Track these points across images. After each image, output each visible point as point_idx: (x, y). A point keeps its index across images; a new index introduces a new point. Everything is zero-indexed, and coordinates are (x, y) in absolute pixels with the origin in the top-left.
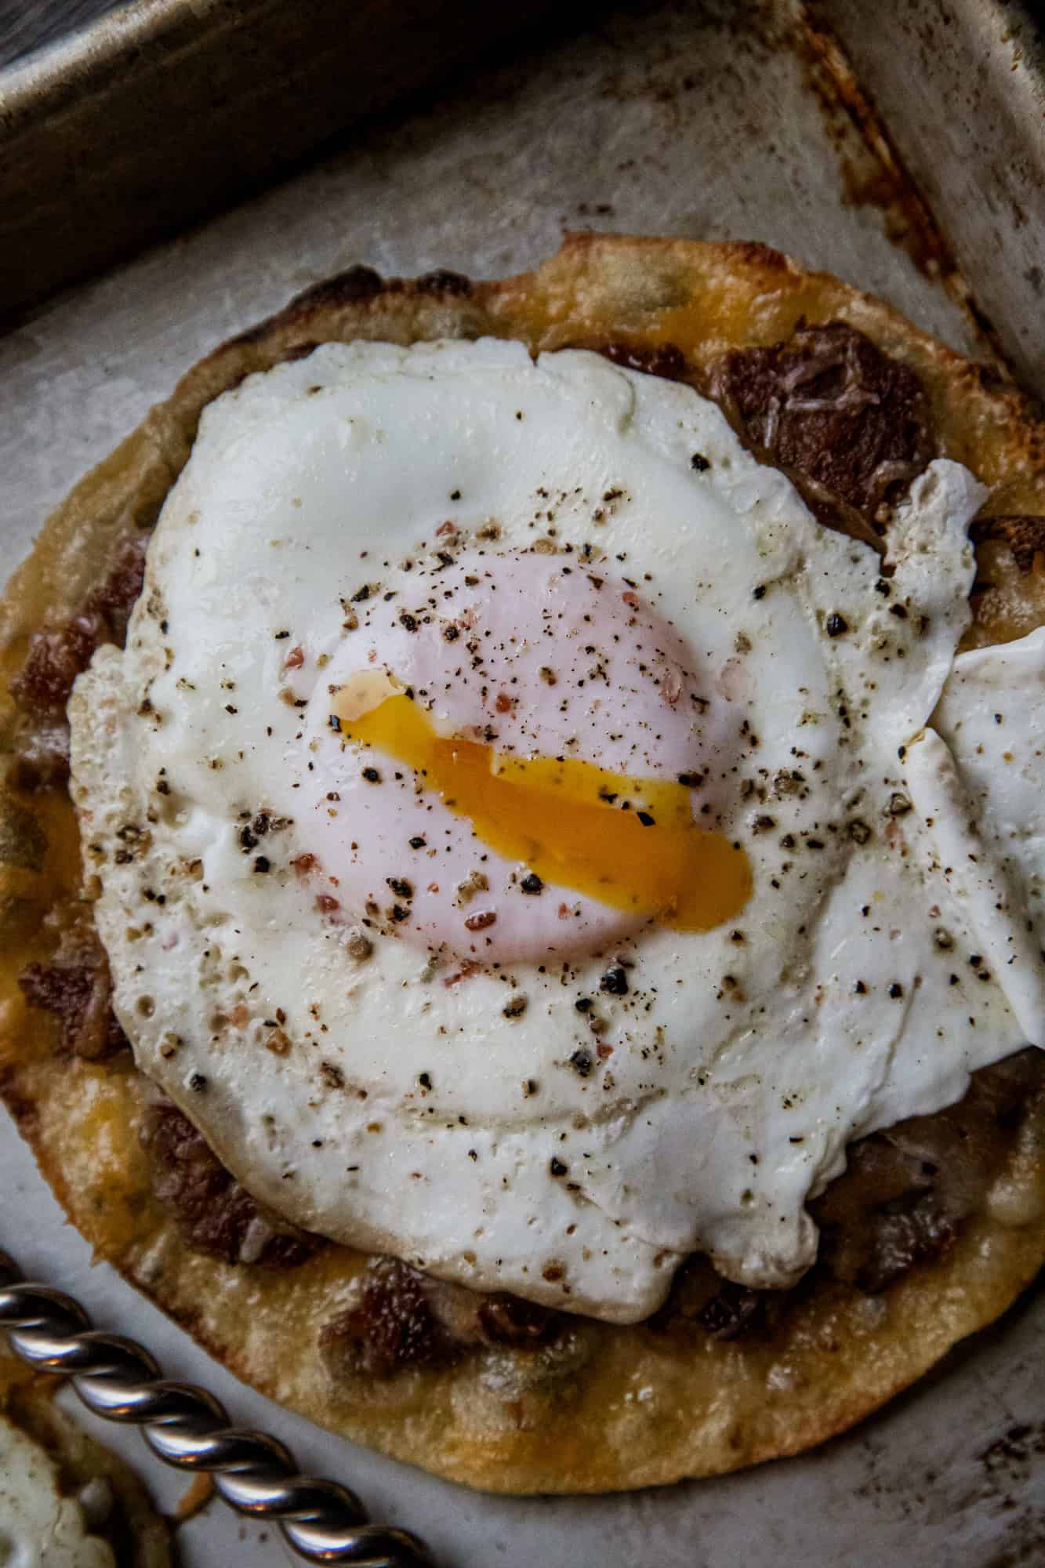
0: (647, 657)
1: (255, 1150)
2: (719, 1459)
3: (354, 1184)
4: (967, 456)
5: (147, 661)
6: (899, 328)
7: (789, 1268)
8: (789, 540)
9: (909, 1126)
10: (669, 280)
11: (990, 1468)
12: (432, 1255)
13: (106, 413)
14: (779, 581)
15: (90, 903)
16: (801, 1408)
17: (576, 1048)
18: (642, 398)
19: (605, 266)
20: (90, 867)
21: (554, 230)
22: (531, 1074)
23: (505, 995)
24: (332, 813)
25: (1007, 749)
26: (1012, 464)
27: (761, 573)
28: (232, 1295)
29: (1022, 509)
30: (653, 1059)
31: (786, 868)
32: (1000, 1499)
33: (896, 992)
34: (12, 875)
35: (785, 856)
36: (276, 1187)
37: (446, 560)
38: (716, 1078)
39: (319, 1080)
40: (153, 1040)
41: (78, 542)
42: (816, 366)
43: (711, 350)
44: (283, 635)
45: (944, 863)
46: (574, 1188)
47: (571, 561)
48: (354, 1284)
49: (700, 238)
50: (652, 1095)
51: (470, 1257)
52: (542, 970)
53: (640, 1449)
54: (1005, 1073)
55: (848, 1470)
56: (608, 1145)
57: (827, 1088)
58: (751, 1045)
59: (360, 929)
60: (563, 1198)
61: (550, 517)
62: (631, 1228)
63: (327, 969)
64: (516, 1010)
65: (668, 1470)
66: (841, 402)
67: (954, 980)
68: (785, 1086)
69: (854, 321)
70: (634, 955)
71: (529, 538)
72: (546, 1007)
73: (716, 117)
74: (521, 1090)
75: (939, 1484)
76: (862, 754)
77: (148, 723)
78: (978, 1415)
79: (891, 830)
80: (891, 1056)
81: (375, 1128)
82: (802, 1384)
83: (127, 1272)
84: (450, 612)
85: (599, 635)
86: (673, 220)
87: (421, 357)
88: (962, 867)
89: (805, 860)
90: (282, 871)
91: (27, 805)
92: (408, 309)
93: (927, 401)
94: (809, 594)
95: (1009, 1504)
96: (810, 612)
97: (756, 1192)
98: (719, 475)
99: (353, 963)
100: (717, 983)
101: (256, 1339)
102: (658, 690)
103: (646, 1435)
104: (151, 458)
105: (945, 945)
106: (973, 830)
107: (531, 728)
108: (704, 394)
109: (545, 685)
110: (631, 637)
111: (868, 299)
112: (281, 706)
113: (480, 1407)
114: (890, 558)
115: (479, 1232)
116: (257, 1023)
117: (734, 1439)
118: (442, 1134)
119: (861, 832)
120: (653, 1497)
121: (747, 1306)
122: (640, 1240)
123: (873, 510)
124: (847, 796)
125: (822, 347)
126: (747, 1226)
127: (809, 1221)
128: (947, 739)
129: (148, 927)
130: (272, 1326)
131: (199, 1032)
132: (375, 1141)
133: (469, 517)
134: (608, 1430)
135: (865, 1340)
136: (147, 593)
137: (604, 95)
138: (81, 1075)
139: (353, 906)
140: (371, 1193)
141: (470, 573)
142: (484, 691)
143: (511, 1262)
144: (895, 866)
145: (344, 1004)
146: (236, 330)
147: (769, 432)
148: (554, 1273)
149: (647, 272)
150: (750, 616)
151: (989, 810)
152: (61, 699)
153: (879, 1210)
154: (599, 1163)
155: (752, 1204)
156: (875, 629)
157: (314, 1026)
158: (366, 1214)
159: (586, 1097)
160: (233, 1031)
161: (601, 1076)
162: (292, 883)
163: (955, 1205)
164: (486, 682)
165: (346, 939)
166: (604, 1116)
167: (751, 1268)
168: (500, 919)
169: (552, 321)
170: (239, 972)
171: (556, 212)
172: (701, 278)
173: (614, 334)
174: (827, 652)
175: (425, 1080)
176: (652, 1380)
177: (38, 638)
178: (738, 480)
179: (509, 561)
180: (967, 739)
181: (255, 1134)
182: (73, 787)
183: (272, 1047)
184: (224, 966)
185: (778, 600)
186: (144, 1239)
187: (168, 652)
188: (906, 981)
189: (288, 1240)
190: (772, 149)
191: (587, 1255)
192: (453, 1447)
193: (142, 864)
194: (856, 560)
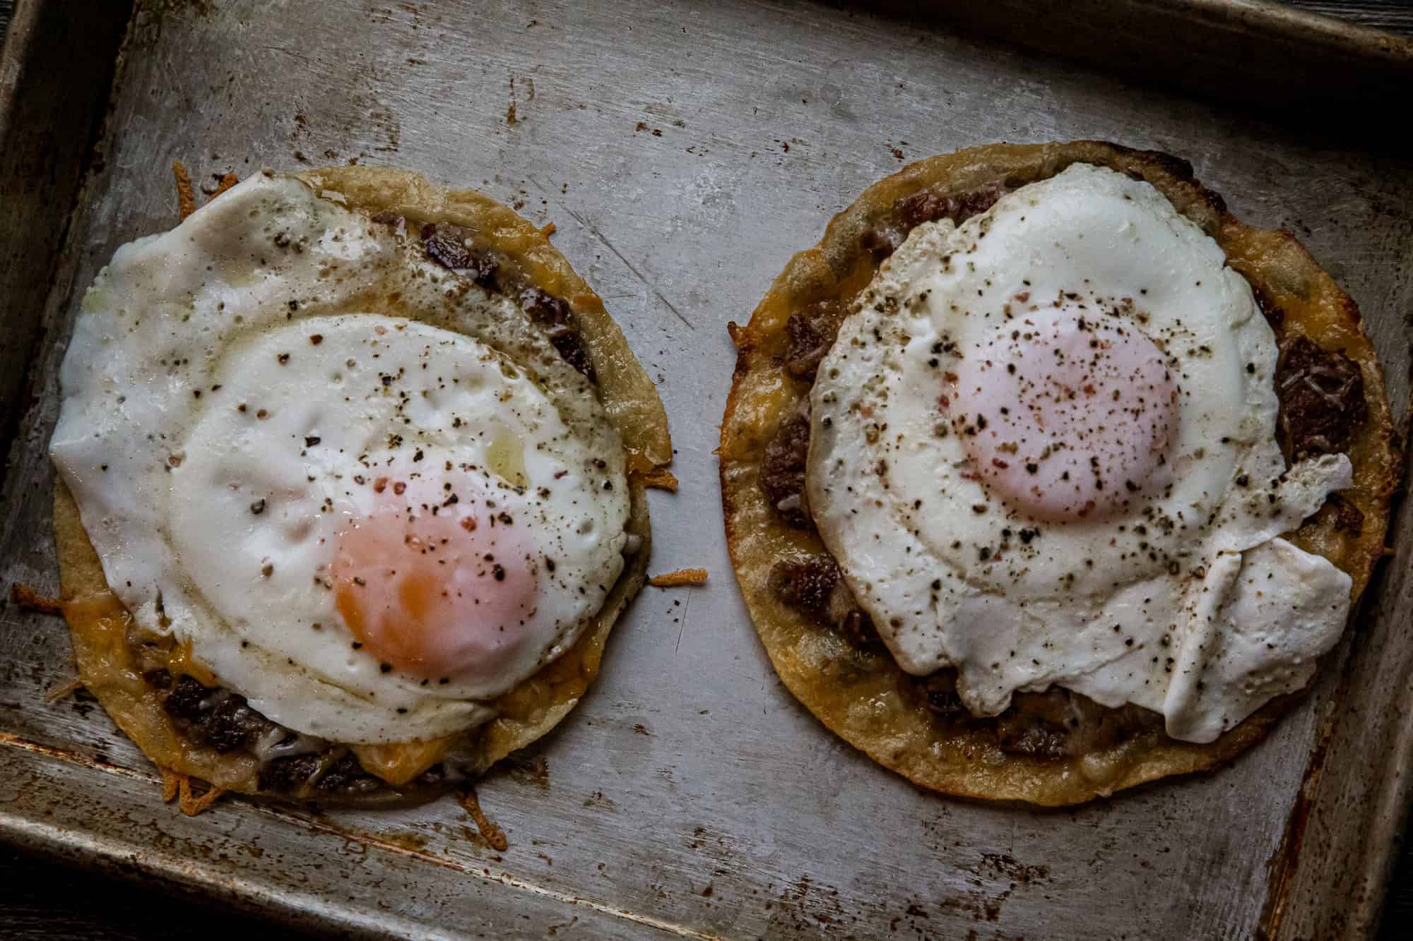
0: (1160, 424)
1: (824, 468)
2: (884, 758)
3: (848, 517)
4: (1357, 464)
5: (962, 242)
6: (1379, 389)
7: (985, 709)
8: (1257, 431)
9: (1084, 700)
10: (1306, 284)
11: (984, 862)
12: (853, 572)
13: (1032, 125)
14: (1237, 443)
15: (847, 313)
16: (935, 769)
17: (988, 545)
18: (1252, 321)
19: (1286, 255)
20: (862, 299)
21: (1279, 219)
22: (962, 539)
23: (980, 500)
24: (983, 369)
25: (1262, 591)
26: (1372, 484)
27: (1233, 432)
28: (756, 515)
29: (1359, 505)
30: (1011, 579)
31: (1133, 555)
32: (977, 878)
33: (1129, 642)
34: (829, 273)
35: (1137, 550)
36: (818, 489)
37: (1116, 313)
38: (1029, 609)
39: (875, 465)
40: (825, 389)
41: (976, 168)
42: (1333, 374)
43: (1296, 328)
44: (1027, 283)
45: (1196, 610)
46: (935, 599)
47: (1165, 359)
48: (808, 556)
49: (1335, 277)
50: (999, 591)
51: (869, 587)
52: (1004, 504)
53: (857, 725)
54: (1140, 714)
55: (928, 810)
56: (964, 595)
57: (1066, 654)
58: (1055, 610)
59: (948, 423)
60: (926, 599)
61: (1173, 334)
62: (940, 634)
63: (920, 426)
64: (979, 510)
65: (861, 743)
66: (1328, 396)
67: (1155, 660)
68: (1052, 637)
69: (1364, 369)
70: (1044, 531)
71: (1156, 335)
72: (991, 519)
73: (1388, 236)
74: (951, 542)
75: (959, 849)
76: (1204, 540)
77: (940, 266)
78: (999, 838)
79: (1187, 580)
80: (1103, 665)
81: (879, 504)
82: (943, 760)
83: (722, 469)
84: (1101, 335)
85: (1150, 399)
86: (1331, 260)
87: (1180, 223)
88: (1202, 617)
89: (1143, 558)
90: (939, 373)
91: (859, 251)
92: (1193, 197)
93: (1363, 428)
94: (1245, 458)
95: (978, 883)
96: (1238, 466)
97: (1000, 668)
98: (1253, 381)
99: (932, 433)
100: (1065, 571)
101: (749, 541)
102: (1151, 439)
103: (865, 721)
104: (1036, 161)
105: (1165, 643)
106: (1219, 608)
107: (1091, 408)
108: (1278, 342)
109: (1111, 397)
110: (1160, 411)
111: (1378, 366)
112: (1001, 310)
113: (813, 648)
114: (1288, 475)
115: (882, 581)
116: (872, 421)
117: (897, 756)
118: (903, 531)
119: (1174, 569)
120: (843, 748)
121: (955, 708)
122: (941, 643)
123: (1301, 450)
124: (1183, 550)
125: (1341, 368)
126: (985, 678)
127: (1010, 698)
128: (1243, 565)
129: (864, 344)
130: (760, 542)
131: (845, 404)
132: (875, 509)
133: (1141, 304)
134: (851, 706)
135: (984, 766)
136: (986, 215)
137: (1353, 185)
138: (778, 375)
139: (955, 411)
140: (851, 527)
141: (1122, 327)
142: (1085, 378)
143: (884, 604)
144: (1174, 595)
145: (914, 446)
146: (1115, 140)
147: (1288, 382)
148: (896, 623)
149: (1301, 273)
150: (1212, 444)
151: (1232, 608)
152: (914, 223)
153: (1039, 721)
154: (953, 598)
155: (995, 671)
156: (1257, 497)
157: (893, 442)
158: (842, 534)
159: (973, 568)
160: (858, 415)
161: (987, 566)
162: (938, 381)
163: (1070, 747)
164: (1090, 375)
165: (939, 421)
166: (973, 582)
167: (970, 695)
168: (1009, 469)
169: (1243, 255)
170: (883, 395)
171: (1288, 213)
172: (1321, 296)
173: (1264, 285)
174: (1229, 488)
175: (918, 504)
176: (888, 702)
177: (926, 191)
178: (1260, 389)
179: (1141, 337)
180: (1251, 573)
181: (830, 463)
182: (885, 262)
183: (868, 436)
184: (879, 387)
185: (1229, 451)
186: (742, 462)
187: (975, 247)
188: (1137, 642)
189: (801, 515)
190: (1399, 270)
191: (915, 629)
192: (786, 655)
193: (886, 318)
194: (1275, 463)
